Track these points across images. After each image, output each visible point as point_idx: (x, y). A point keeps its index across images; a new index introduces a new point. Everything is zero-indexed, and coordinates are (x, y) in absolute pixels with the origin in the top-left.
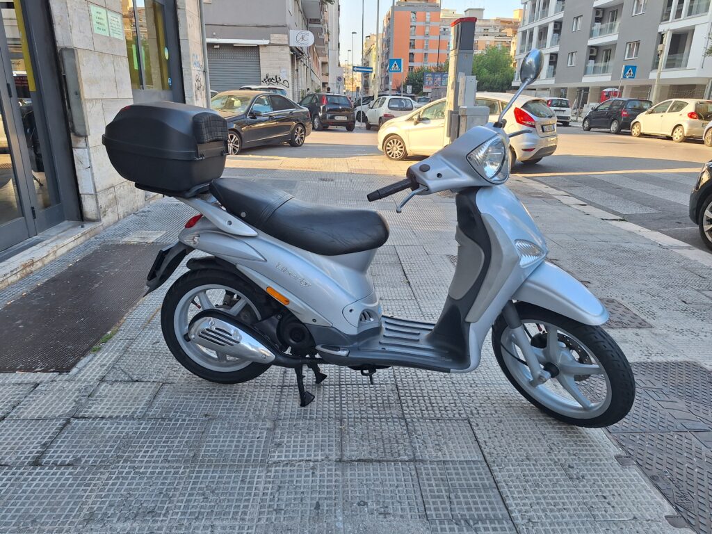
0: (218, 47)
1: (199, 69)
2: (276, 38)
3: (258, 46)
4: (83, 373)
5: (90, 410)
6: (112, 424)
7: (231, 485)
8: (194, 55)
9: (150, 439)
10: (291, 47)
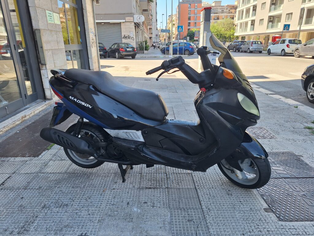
0: (103, 24)
1: (93, 34)
2: (128, 19)
3: (120, 23)
5: (46, 170)
6: (54, 175)
7: (97, 196)
8: (90, 29)
9: (68, 181)
10: (134, 23)
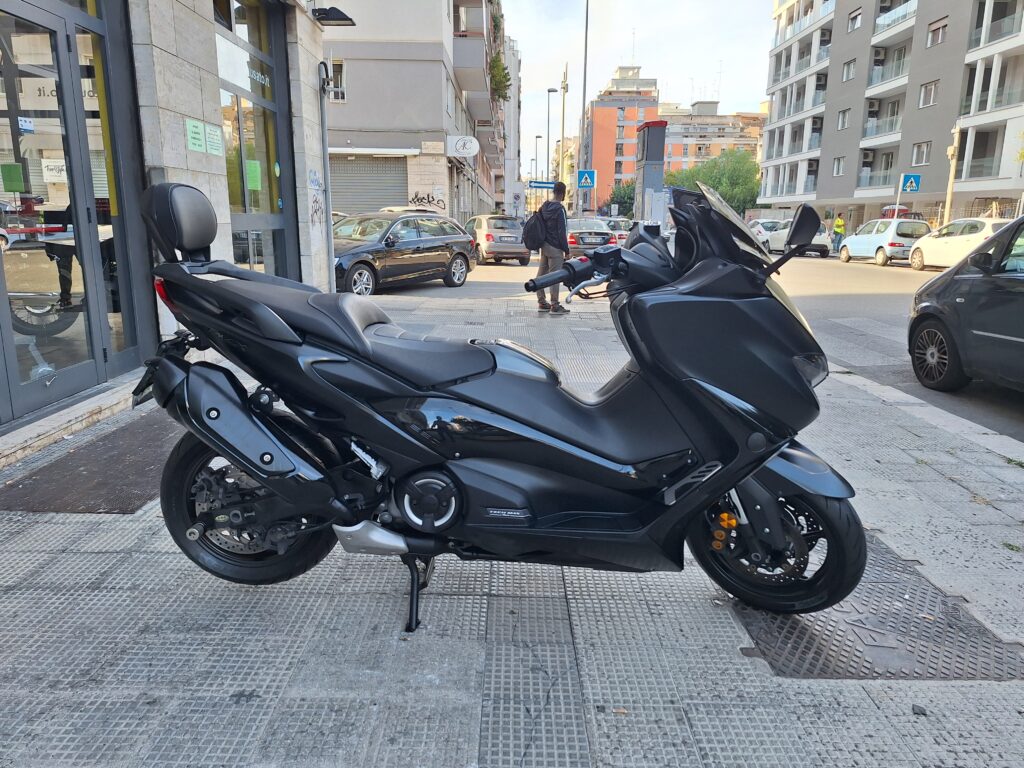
0: (353, 158)
1: (317, 188)
2: (431, 146)
3: (405, 157)
4: (148, 514)
5: (153, 546)
8: (311, 171)
10: (448, 158)
